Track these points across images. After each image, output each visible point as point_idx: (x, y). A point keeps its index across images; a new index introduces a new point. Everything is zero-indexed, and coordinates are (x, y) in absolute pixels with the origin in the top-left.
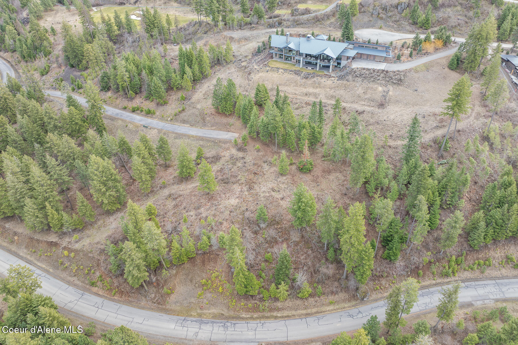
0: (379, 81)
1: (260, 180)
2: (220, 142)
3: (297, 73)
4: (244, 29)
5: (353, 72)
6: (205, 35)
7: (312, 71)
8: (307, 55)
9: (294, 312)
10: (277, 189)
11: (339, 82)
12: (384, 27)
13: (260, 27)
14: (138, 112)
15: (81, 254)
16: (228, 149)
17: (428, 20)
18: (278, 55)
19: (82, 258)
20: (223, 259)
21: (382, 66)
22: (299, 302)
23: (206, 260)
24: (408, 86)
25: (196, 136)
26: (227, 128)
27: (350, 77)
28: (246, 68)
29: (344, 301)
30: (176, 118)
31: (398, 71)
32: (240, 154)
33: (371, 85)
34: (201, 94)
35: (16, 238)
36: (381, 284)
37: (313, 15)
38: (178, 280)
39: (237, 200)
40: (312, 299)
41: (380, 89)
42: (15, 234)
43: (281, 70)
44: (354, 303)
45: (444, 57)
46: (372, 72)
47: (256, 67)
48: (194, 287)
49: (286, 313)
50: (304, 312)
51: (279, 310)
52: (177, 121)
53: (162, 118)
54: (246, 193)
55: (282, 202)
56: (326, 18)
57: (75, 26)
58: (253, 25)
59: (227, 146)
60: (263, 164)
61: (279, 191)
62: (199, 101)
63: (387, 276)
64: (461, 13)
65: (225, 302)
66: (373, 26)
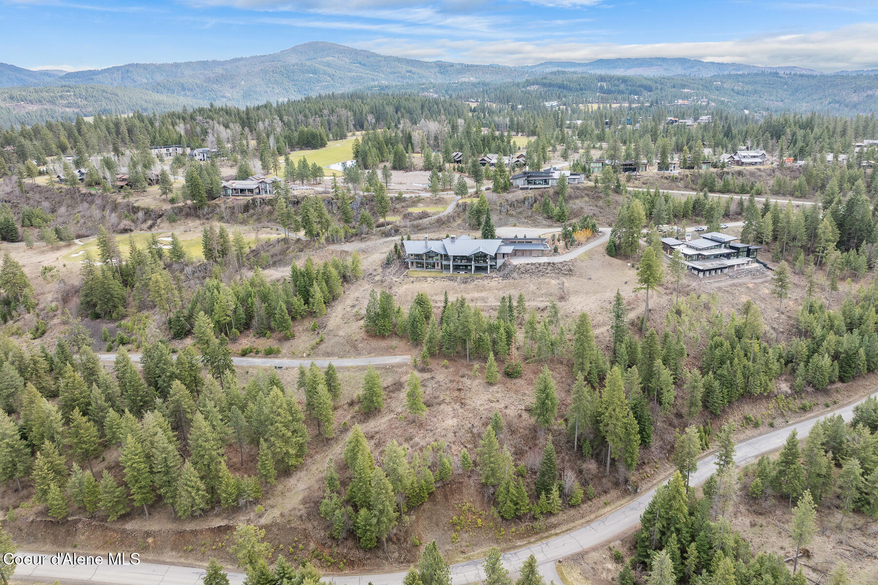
0: (548, 275)
1: (469, 395)
2: (393, 367)
3: (451, 279)
4: (353, 241)
5: (516, 268)
6: (302, 254)
7: (467, 275)
8: (455, 257)
9: (572, 525)
10: (495, 400)
11: (505, 281)
12: (518, 224)
13: (373, 237)
14: (252, 354)
15: (275, 529)
16: (407, 373)
17: (563, 212)
18: (415, 264)
19: (277, 535)
20: (469, 486)
21: (544, 260)
22: (572, 512)
23: (449, 494)
24: (581, 276)
25: (357, 367)
26: (390, 351)
27: (515, 275)
28: (382, 282)
29: (618, 498)
30: (314, 351)
31: (565, 261)
32: (427, 375)
33: (541, 280)
34: (337, 319)
35: (150, 540)
36: (646, 472)
37: (435, 217)
38: (421, 527)
39: (455, 420)
40: (586, 505)
41: (553, 282)
42: (148, 534)
43: (429, 279)
44: (628, 498)
45: (600, 245)
46: (538, 266)
47: (395, 279)
48: (443, 532)
49: (564, 528)
50: (583, 521)
51: (555, 526)
52: (318, 355)
53: (293, 355)
54: (461, 410)
55: (508, 411)
56: (452, 220)
57: (64, 266)
58: (363, 236)
59: (404, 369)
60: (462, 379)
61: (498, 401)
62: (339, 327)
63: (648, 463)
64: (591, 203)
65: (490, 536)
66: (505, 225)
